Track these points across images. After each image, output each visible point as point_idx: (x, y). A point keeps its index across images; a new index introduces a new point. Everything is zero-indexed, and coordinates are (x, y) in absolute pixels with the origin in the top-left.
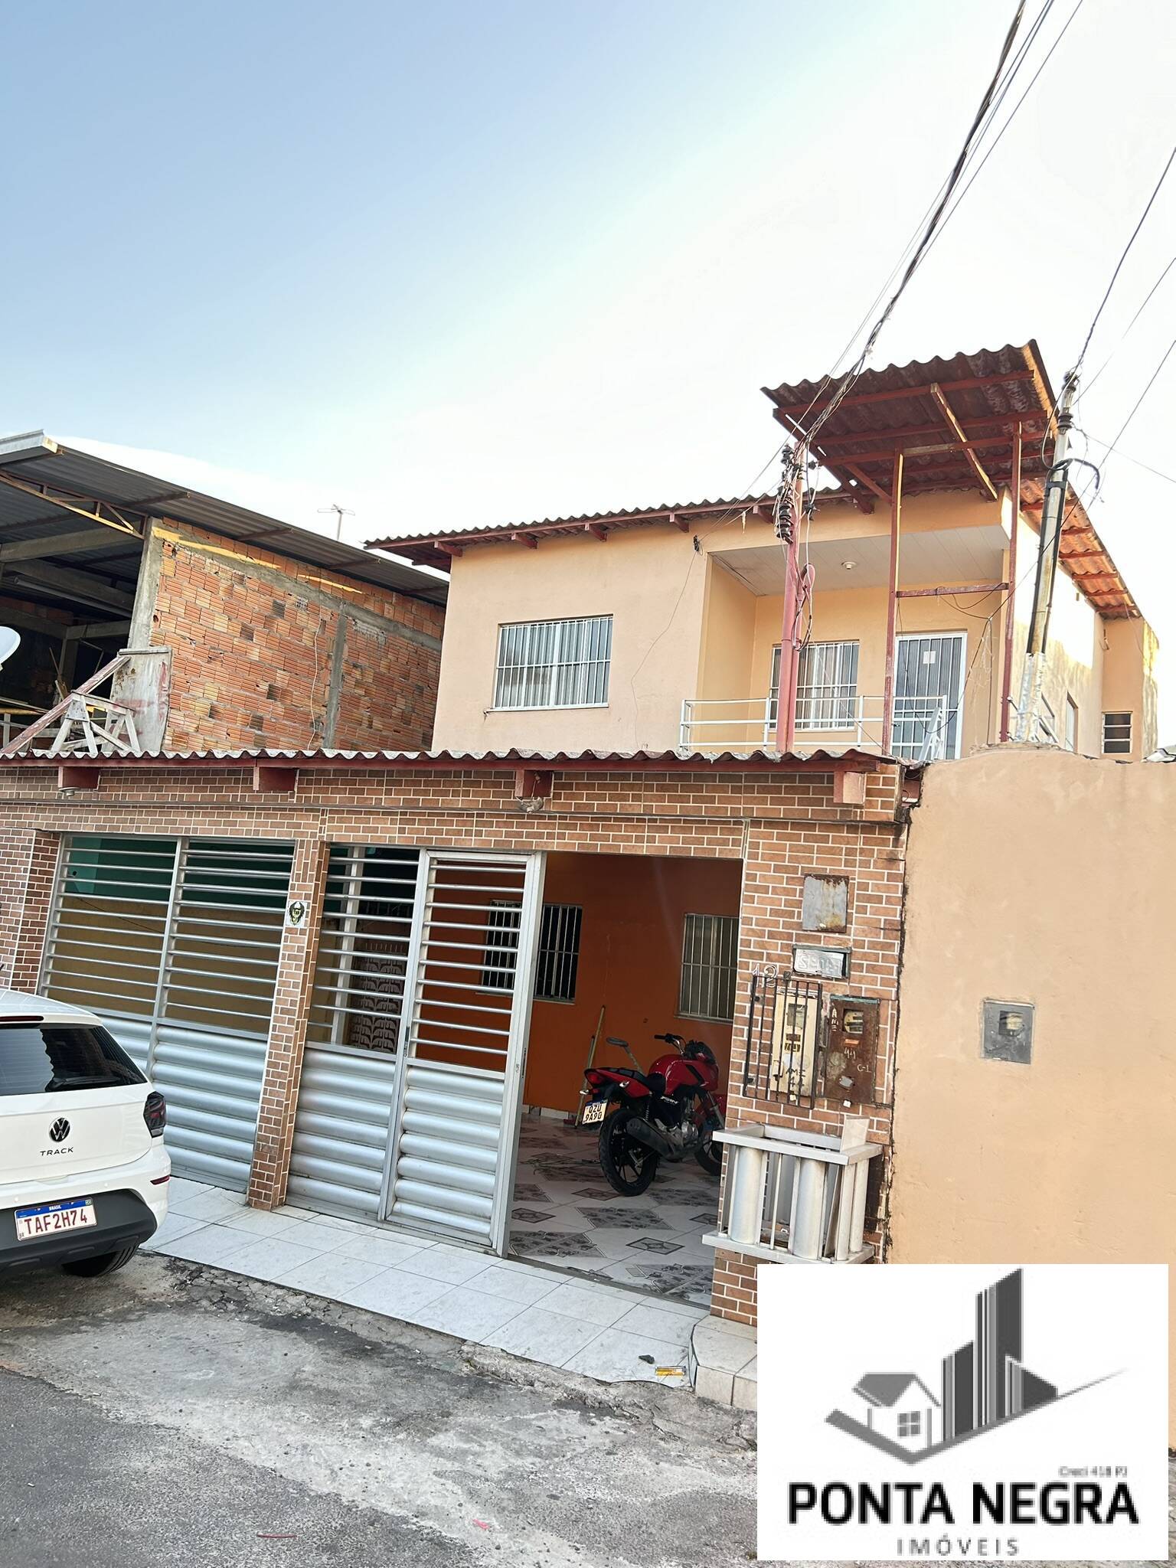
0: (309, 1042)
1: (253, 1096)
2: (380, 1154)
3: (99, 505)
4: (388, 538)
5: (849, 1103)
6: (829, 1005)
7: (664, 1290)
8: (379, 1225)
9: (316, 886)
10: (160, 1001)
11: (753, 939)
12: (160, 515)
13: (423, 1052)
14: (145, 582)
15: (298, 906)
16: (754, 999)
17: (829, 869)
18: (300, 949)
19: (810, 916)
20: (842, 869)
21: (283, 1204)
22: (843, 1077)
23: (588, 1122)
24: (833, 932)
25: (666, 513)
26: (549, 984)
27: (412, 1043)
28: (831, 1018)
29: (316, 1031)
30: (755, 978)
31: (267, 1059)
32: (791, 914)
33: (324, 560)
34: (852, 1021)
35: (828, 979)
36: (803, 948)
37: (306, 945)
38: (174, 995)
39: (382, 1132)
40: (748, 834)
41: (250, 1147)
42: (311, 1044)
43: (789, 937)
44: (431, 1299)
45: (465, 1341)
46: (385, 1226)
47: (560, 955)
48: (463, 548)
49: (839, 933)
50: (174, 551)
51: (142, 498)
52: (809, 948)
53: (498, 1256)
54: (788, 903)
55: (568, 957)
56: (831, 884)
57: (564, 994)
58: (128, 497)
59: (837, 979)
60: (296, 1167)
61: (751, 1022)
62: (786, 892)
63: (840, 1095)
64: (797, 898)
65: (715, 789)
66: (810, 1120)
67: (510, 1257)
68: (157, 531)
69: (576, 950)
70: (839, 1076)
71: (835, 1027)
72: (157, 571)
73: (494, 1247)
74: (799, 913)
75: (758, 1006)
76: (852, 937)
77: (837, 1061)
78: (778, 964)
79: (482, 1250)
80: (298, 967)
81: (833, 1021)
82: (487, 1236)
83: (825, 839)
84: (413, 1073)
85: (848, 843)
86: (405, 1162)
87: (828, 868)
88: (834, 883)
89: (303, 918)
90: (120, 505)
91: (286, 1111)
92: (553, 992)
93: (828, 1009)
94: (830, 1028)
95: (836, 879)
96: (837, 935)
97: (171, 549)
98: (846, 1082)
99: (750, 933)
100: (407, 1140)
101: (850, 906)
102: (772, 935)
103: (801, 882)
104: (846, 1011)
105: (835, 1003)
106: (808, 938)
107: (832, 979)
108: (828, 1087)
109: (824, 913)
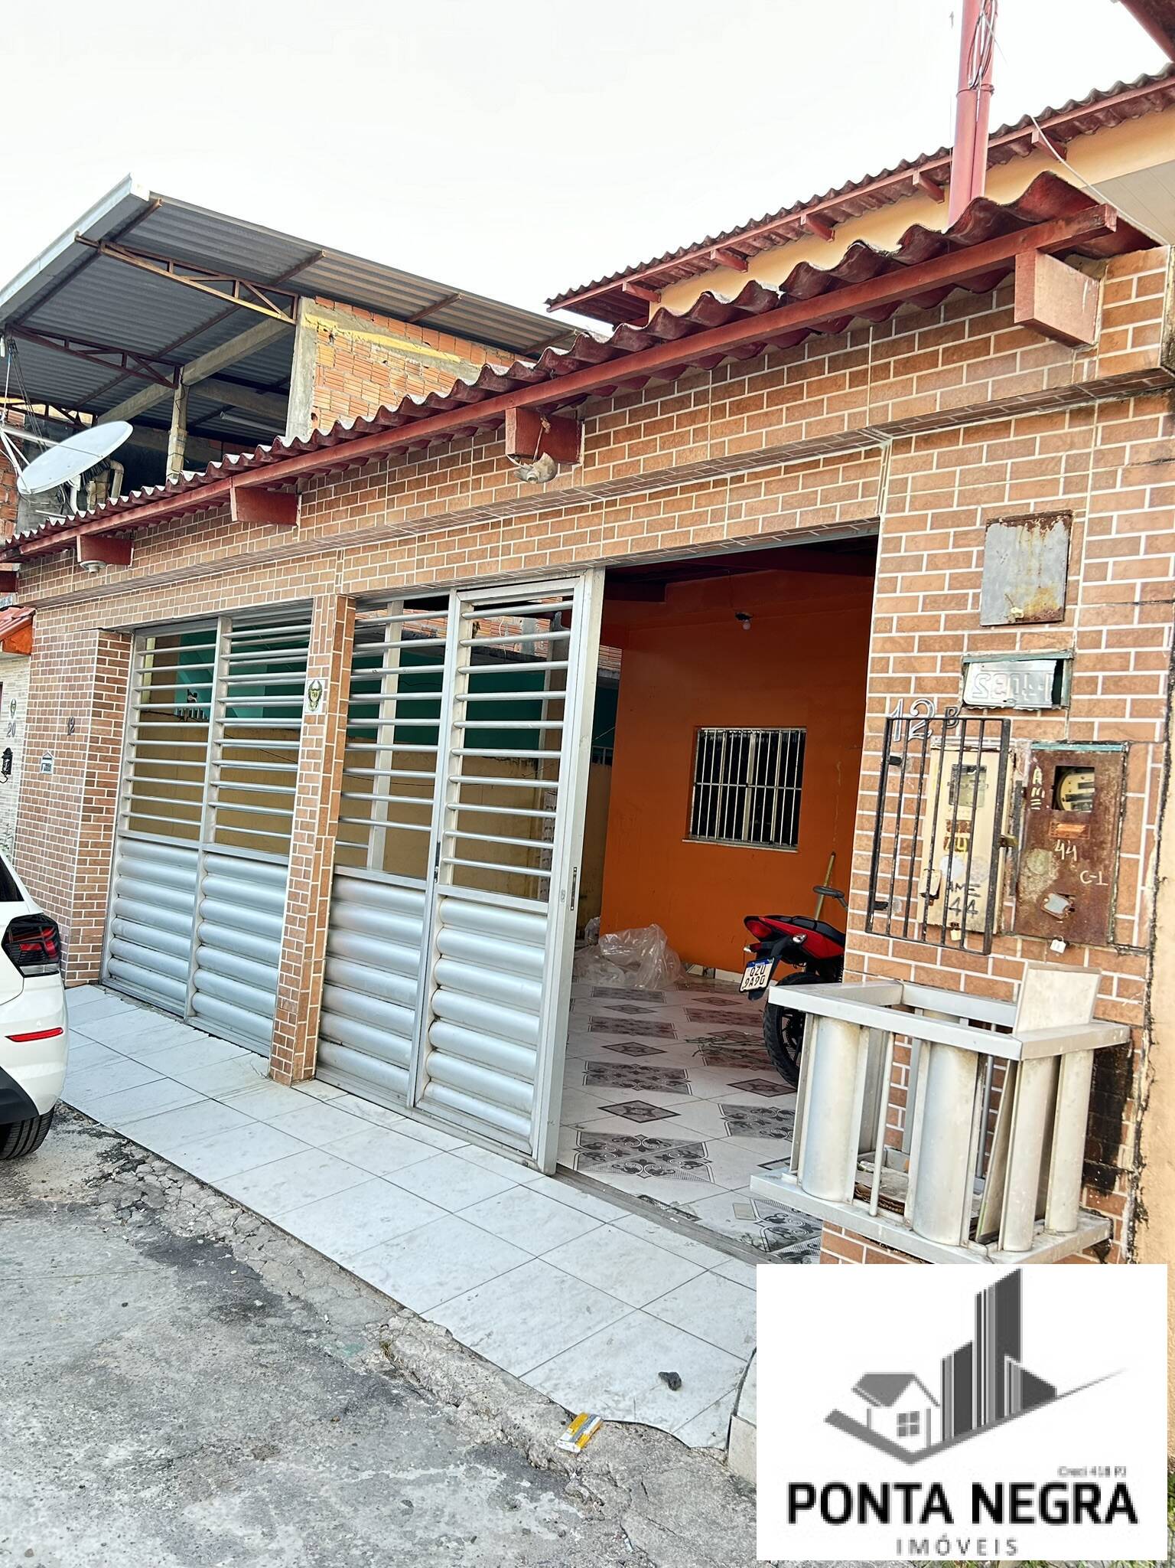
0: (339, 867)
1: (272, 934)
2: (409, 1015)
3: (237, 284)
5: (1063, 945)
6: (1027, 763)
7: (775, 1246)
8: (408, 1114)
9: (336, 658)
10: (208, 823)
11: (892, 656)
12: (313, 293)
13: (463, 878)
14: (298, 374)
15: (316, 686)
16: (889, 761)
17: (1033, 505)
18: (319, 743)
19: (994, 598)
20: (1058, 499)
21: (310, 1077)
22: (1052, 896)
24: (1037, 622)
27: (446, 864)
28: (1031, 786)
29: (351, 855)
30: (889, 722)
31: (288, 889)
32: (961, 602)
34: (1076, 791)
35: (1025, 712)
36: (981, 661)
37: (324, 737)
38: (223, 816)
39: (410, 985)
40: (891, 465)
41: (271, 998)
42: (340, 870)
43: (957, 644)
44: (399, 1232)
45: (403, 1307)
46: (415, 1116)
48: (662, 291)
49: (1051, 622)
50: (331, 336)
52: (993, 659)
53: (539, 1171)
54: (956, 581)
55: (789, 793)
56: (1037, 530)
57: (786, 840)
59: (1045, 711)
60: (327, 1030)
62: (951, 560)
63: (1045, 927)
64: (973, 569)
65: (821, 388)
66: (989, 976)
67: (559, 1172)
68: (310, 316)
69: (799, 785)
70: (1044, 895)
71: (1038, 802)
72: (312, 361)
73: (534, 1156)
74: (976, 596)
75: (893, 773)
76: (1075, 629)
77: (1040, 868)
78: (936, 696)
79: (520, 1160)
80: (317, 767)
81: (1035, 792)
82: (526, 1139)
83: (1028, 448)
84: (448, 906)
85: (1072, 446)
86: (440, 1028)
87: (1032, 501)
88: (1043, 527)
89: (321, 702)
90: (268, 285)
91: (308, 956)
92: (772, 837)
93: (1027, 769)
94: (1028, 805)
95: (1048, 519)
96: (1046, 628)
97: (328, 334)
98: (1057, 905)
99: (888, 646)
100: (444, 998)
101: (1072, 570)
102: (925, 645)
103: (981, 538)
104: (1061, 773)
105: (1041, 757)
106: (989, 642)
107: (1034, 712)
108: (1022, 916)
109: (1021, 590)
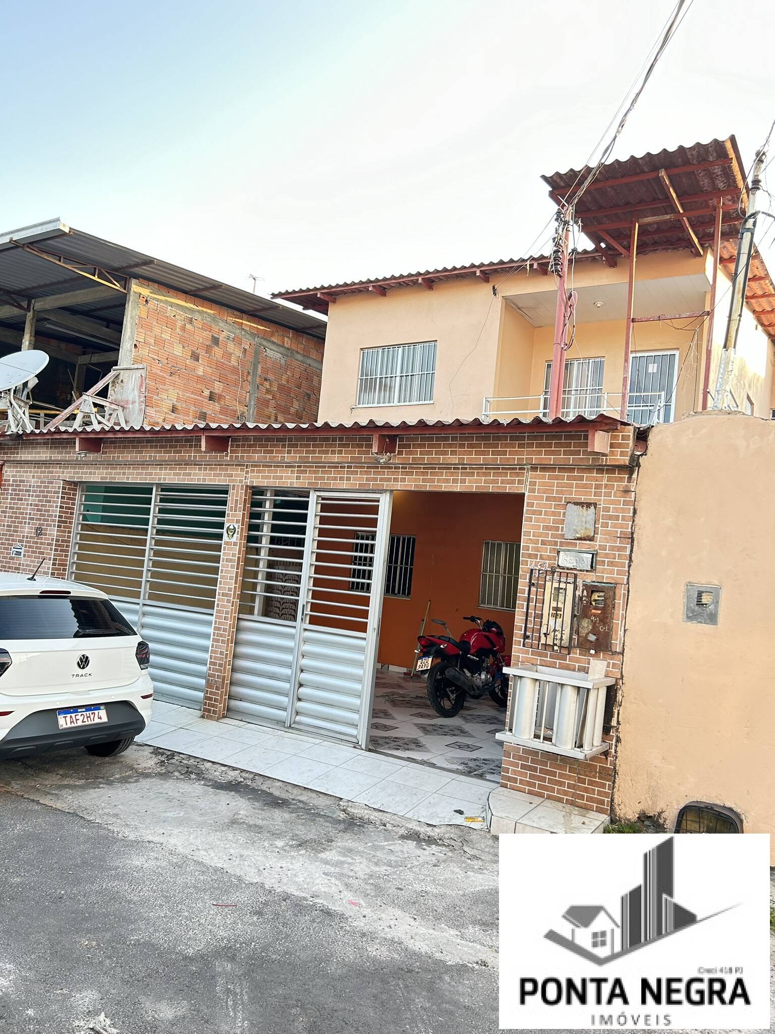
0: (240, 615)
1: (205, 649)
2: (286, 686)
3: (97, 270)
4: (287, 291)
5: (594, 651)
6: (581, 588)
7: (470, 772)
8: (286, 730)
9: (244, 514)
10: (144, 589)
11: (531, 545)
12: (137, 277)
13: (314, 621)
14: (128, 322)
15: (232, 527)
16: (531, 585)
17: (583, 499)
18: (234, 555)
19: (569, 529)
20: (592, 498)
21: (224, 717)
22: (590, 635)
23: (420, 669)
24: (585, 539)
25: (474, 270)
26: (394, 587)
27: (306, 614)
28: (583, 596)
29: (245, 608)
30: (532, 570)
31: (213, 625)
32: (557, 529)
33: (245, 308)
34: (597, 598)
35: (581, 571)
36: (564, 551)
37: (237, 552)
38: (153, 586)
39: (288, 671)
40: (529, 476)
41: (203, 682)
42: (241, 616)
43: (556, 543)
44: (321, 774)
45: (342, 799)
46: (290, 730)
47: (401, 568)
48: (337, 297)
49: (590, 540)
50: (146, 301)
51: (125, 265)
52: (569, 550)
53: (363, 749)
54: (555, 521)
55: (406, 569)
56: (585, 508)
57: (404, 593)
58: (116, 264)
59: (587, 571)
60: (233, 694)
61: (529, 600)
62: (554, 514)
63: (588, 646)
64: (561, 518)
65: (506, 446)
66: (567, 662)
67: (370, 750)
68: (135, 287)
69: (412, 564)
70: (588, 634)
71: (585, 602)
72: (136, 314)
73: (360, 744)
74: (562, 527)
75: (533, 589)
76: (598, 543)
77: (586, 624)
78: (547, 562)
79: (353, 746)
80: (232, 567)
81: (584, 598)
82: (356, 737)
83: (581, 479)
84: (307, 634)
85: (597, 481)
86: (302, 690)
87: (583, 497)
88: (587, 507)
89: (235, 535)
90: (111, 270)
91: (226, 658)
92: (396, 592)
93: (581, 590)
94: (582, 603)
95: (589, 505)
96: (588, 542)
97: (145, 300)
98: (592, 638)
99: (529, 542)
100: (304, 676)
101: (597, 523)
102: (543, 543)
103: (565, 508)
104: (593, 592)
105: (586, 586)
106: (568, 544)
107: (584, 571)
108: (580, 641)
109: (579, 528)
